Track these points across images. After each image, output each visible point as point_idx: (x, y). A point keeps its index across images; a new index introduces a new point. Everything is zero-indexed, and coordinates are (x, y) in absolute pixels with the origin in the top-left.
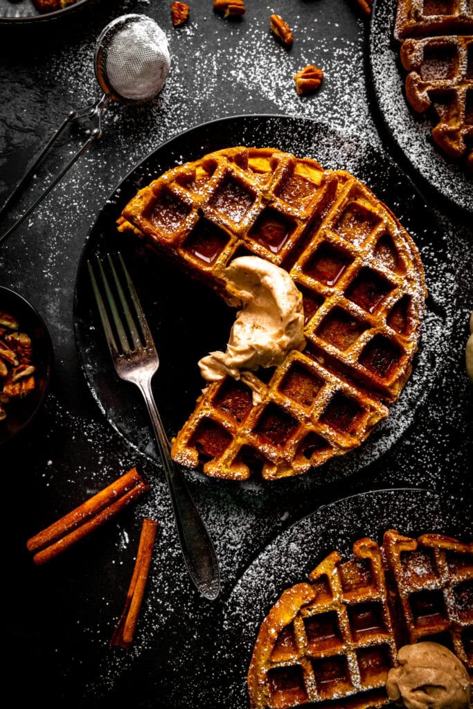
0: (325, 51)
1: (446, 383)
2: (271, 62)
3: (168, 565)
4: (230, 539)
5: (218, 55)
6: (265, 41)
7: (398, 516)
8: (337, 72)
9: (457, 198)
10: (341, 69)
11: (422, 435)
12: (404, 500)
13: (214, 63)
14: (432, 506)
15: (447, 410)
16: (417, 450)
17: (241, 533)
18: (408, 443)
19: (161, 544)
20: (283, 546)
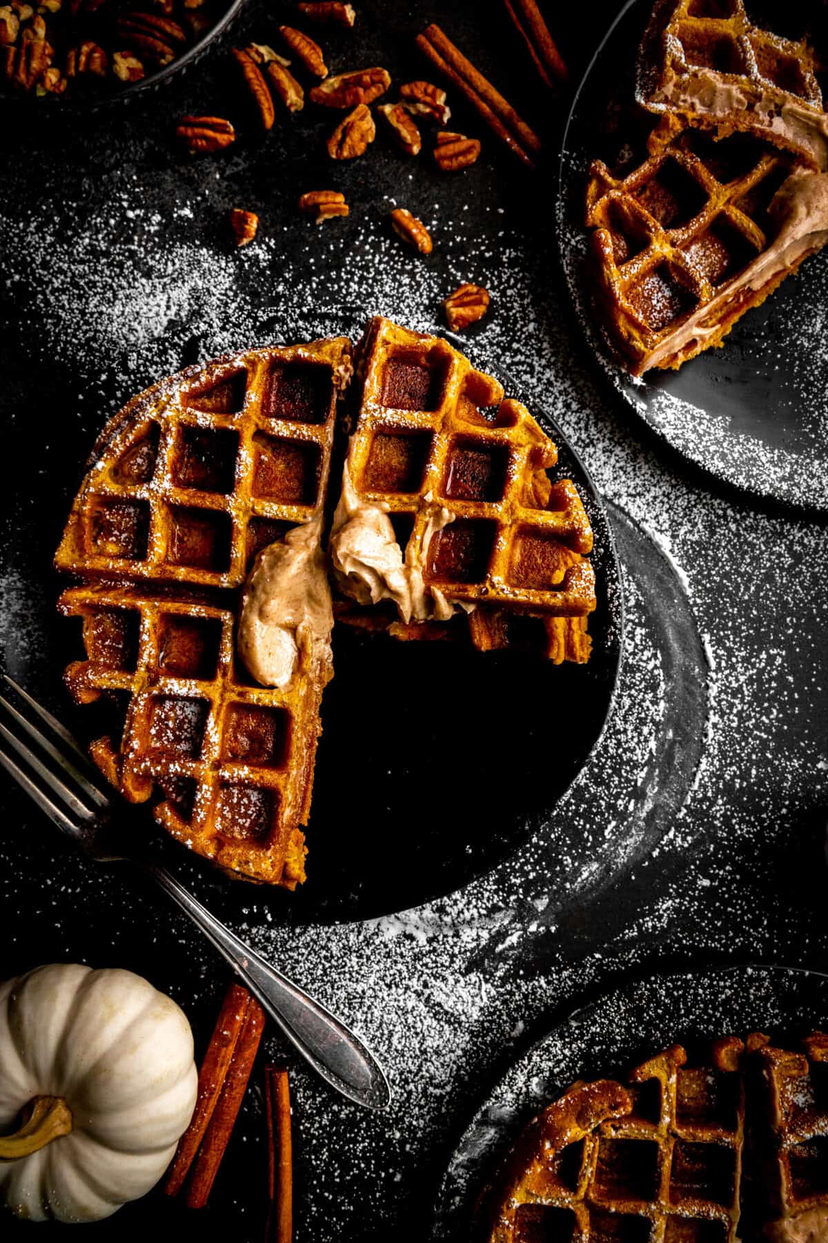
0: (487, 255)
1: (756, 776)
2: (401, 285)
3: (334, 1134)
4: (432, 1078)
5: (314, 285)
6: (387, 253)
7: (705, 1011)
8: (511, 288)
9: (733, 476)
10: (517, 281)
11: (728, 868)
12: (711, 986)
13: (309, 299)
14: (758, 989)
15: (764, 821)
16: (724, 893)
17: (448, 1066)
18: (706, 883)
19: (319, 1099)
20: (520, 1084)
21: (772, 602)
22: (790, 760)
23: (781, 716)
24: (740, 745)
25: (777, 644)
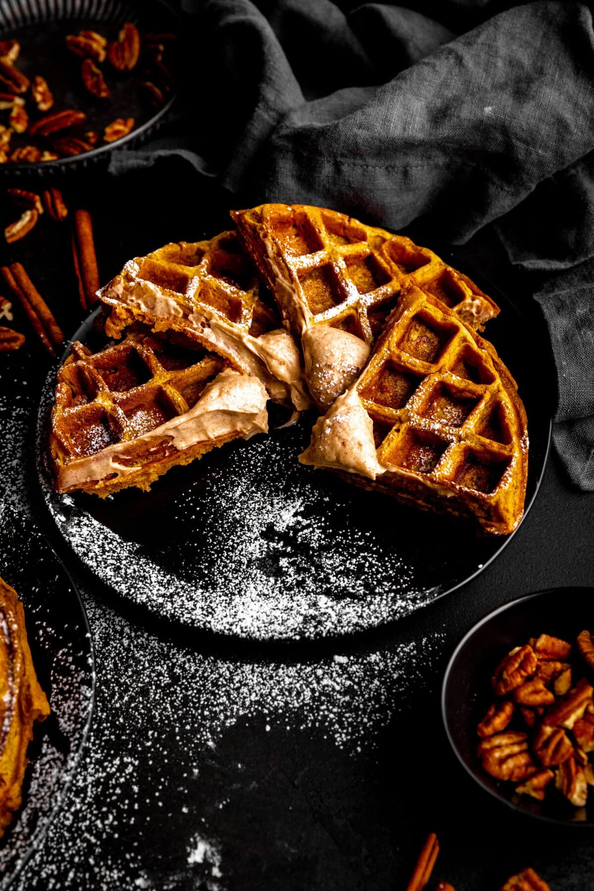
21: (140, 714)
22: (111, 870)
23: (116, 823)
24: (66, 844)
25: (132, 753)
